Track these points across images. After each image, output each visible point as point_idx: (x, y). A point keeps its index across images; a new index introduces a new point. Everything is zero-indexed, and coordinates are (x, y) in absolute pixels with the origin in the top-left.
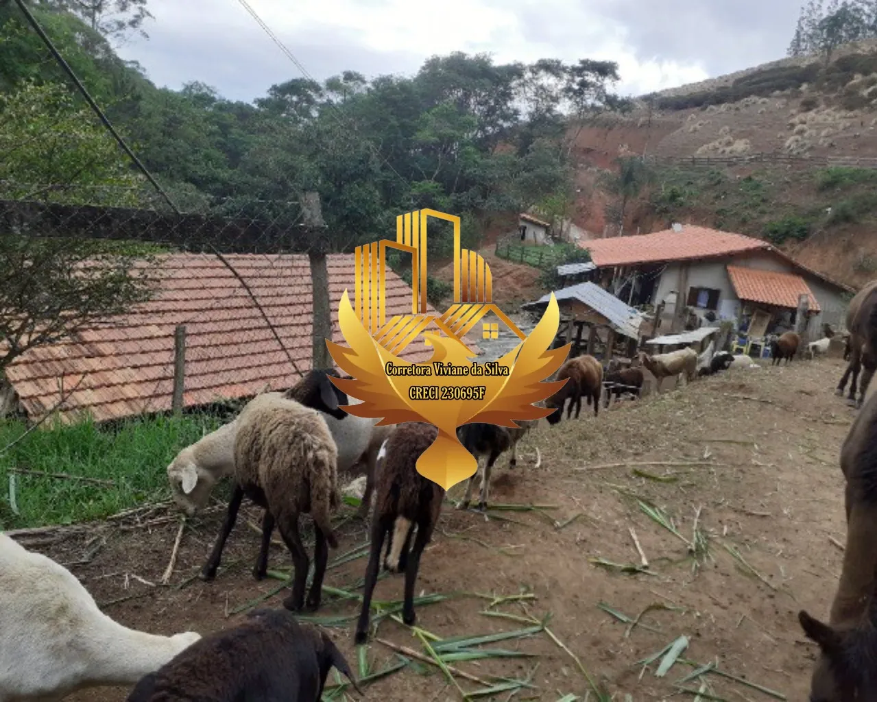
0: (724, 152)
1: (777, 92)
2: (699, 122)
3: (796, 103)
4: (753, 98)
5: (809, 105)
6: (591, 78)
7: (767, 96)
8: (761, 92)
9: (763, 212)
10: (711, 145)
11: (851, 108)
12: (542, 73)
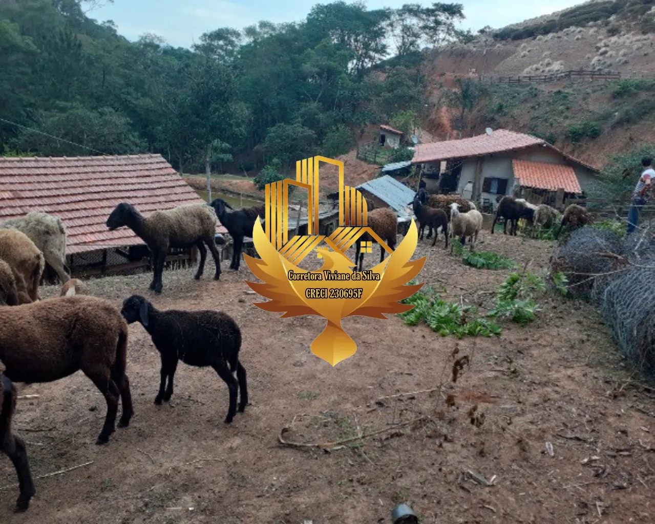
0: (543, 71)
1: (591, 23)
2: (529, 49)
3: (604, 31)
4: (572, 28)
5: (613, 32)
6: (442, 17)
7: (583, 26)
8: (578, 24)
9: (566, 117)
10: (535, 66)
11: (644, 33)
12: (407, 15)
